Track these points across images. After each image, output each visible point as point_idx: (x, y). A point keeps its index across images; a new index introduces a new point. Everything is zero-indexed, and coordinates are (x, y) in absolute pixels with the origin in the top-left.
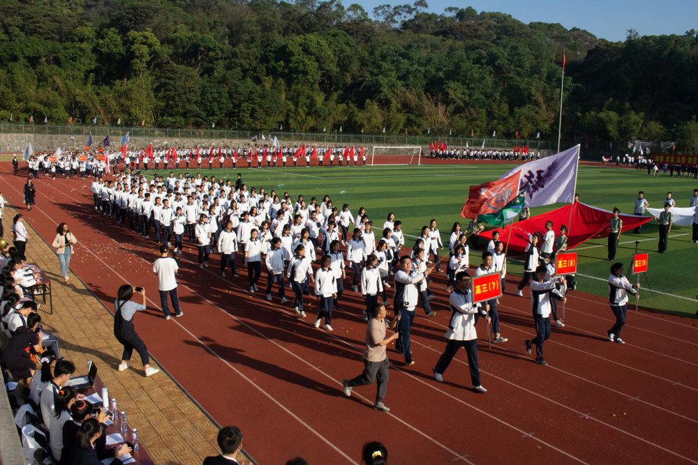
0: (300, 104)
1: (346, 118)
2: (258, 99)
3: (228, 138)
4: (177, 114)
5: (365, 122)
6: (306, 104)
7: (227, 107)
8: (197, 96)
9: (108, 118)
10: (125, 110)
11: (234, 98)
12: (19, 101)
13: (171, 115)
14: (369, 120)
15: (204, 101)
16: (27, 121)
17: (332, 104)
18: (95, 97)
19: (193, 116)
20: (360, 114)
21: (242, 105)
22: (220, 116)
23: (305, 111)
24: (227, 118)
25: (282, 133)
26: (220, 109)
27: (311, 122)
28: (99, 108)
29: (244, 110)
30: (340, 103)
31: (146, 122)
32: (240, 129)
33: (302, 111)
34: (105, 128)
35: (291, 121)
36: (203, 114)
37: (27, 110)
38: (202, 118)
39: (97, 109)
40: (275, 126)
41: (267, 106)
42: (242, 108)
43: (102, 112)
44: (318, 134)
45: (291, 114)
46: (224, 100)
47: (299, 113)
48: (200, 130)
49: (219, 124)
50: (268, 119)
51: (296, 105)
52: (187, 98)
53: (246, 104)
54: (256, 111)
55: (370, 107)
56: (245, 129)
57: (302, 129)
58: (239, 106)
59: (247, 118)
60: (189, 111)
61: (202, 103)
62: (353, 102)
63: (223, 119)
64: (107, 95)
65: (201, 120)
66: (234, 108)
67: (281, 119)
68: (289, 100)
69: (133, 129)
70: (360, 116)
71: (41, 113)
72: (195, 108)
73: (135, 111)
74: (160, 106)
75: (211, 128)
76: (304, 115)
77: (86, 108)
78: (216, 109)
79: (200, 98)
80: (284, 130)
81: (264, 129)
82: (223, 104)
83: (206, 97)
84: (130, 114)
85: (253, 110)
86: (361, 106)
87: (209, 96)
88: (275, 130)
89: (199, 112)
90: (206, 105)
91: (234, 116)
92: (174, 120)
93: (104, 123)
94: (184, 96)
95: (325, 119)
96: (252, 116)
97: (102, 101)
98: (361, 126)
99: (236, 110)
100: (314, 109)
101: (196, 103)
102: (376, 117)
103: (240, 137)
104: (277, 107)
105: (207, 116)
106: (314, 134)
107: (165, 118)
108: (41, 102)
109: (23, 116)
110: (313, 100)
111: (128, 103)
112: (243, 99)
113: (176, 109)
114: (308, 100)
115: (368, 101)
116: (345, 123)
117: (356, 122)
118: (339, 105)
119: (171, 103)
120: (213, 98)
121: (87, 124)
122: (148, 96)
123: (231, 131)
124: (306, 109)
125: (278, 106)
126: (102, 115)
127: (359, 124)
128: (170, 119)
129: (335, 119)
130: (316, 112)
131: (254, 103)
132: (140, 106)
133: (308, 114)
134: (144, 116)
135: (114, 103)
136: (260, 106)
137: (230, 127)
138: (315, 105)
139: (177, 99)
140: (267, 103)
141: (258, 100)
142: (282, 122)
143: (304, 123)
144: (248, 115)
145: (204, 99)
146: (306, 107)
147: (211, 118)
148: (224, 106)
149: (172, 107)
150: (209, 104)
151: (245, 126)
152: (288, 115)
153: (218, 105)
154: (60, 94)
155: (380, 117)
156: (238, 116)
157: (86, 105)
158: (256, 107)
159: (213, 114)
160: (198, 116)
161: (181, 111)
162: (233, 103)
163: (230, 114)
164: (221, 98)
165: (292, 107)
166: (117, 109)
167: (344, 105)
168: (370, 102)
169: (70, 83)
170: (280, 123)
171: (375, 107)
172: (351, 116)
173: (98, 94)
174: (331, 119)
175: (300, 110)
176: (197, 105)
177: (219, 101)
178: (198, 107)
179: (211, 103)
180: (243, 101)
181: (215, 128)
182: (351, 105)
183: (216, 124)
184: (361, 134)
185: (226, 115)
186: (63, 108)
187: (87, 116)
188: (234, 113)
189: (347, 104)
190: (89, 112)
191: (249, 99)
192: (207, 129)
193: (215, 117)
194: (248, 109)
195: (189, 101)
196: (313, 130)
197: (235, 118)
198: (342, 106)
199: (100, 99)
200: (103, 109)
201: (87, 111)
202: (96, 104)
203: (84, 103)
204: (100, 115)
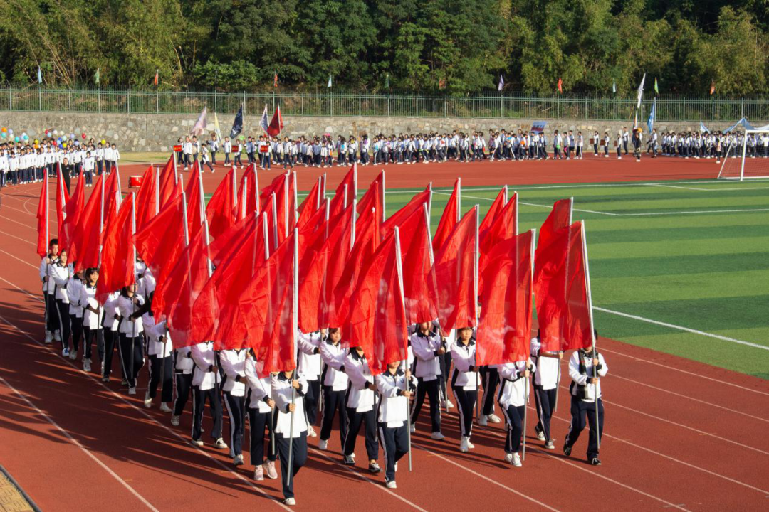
0: (549, 23)
1: (668, 57)
2: (442, 13)
3: (365, 114)
4: (239, 54)
5: (720, 67)
6: (563, 25)
7: (363, 35)
8: (287, 10)
9: (69, 67)
10: (113, 48)
11: (381, 13)
13: (226, 60)
14: (729, 61)
15: (305, 21)
17: (632, 21)
18: (38, 16)
19: (279, 60)
20: (706, 46)
21: (402, 30)
22: (346, 58)
23: (559, 40)
24: (365, 65)
25: (502, 99)
26: (347, 41)
27: (578, 69)
28: (47, 43)
29: (406, 44)
30: (652, 18)
31: (162, 77)
32: (396, 90)
33: (554, 42)
34: (63, 91)
35: (527, 68)
36: (305, 54)
38: (300, 65)
39: (42, 45)
40: (487, 81)
41: (465, 31)
42: (400, 38)
43: (55, 52)
44: (595, 101)
45: (524, 51)
46: (355, 19)
47: (547, 49)
48: (295, 96)
49: (345, 80)
50: (466, 62)
51: (539, 26)
52: (262, 15)
53: (411, 27)
54: (437, 44)
55: (731, 28)
56: (410, 91)
57: (553, 87)
58: (394, 31)
59: (413, 62)
60: (270, 47)
61: (299, 27)
62: (686, 15)
63: (353, 65)
64: (66, 11)
65: (298, 70)
66: (381, 37)
67: (501, 62)
68: (520, 14)
69: (129, 93)
70: (705, 51)
72: (283, 39)
73: (138, 51)
74: (196, 34)
75: (324, 89)
76: (559, 54)
77: (17, 43)
78: (336, 42)
79: (294, 15)
80: (506, 92)
81: (456, 90)
82: (352, 27)
83: (312, 14)
84: (123, 58)
85: (431, 42)
86: (709, 25)
87: (319, 9)
88: (487, 91)
89: (294, 49)
90: (310, 33)
91: (382, 58)
92: (232, 71)
93: (58, 81)
94: (254, 8)
95: (612, 61)
96: (425, 57)
97: (53, 27)
98: (710, 76)
99: (387, 44)
100: (584, 36)
101: (285, 26)
102: (749, 53)
103: (396, 110)
104: (491, 34)
105: (315, 58)
106: (586, 101)
107: (209, 65)
110: (580, 12)
111: (119, 29)
112: (402, 13)
113: (236, 44)
114: (570, 14)
115: (726, 10)
116: (664, 70)
117: (694, 68)
118: (649, 23)
119: (223, 27)
120: (329, 13)
121: (19, 84)
122: (167, 11)
123: (374, 96)
124: (565, 38)
125: (494, 30)
126: (55, 61)
127: (702, 72)
128: (223, 69)
129: (638, 60)
130: (589, 43)
131: (432, 25)
132: (146, 35)
133: (569, 50)
134: (158, 62)
135: (84, 30)
136: (448, 31)
137: (371, 86)
138: (587, 26)
139: (238, 17)
140: (465, 25)
141: (443, 16)
142: (502, 71)
143: (561, 72)
144: (417, 55)
145: (307, 16)
146: (565, 30)
147: (324, 64)
148: (356, 33)
149: (225, 38)
150: (318, 29)
151: (409, 82)
152: (517, 54)
153: (342, 30)
155: (758, 51)
156: (392, 57)
157: (17, 36)
158: (440, 35)
159: (329, 54)
160: (291, 59)
161: (250, 47)
162: (378, 26)
163: (371, 55)
164: (348, 13)
165: (529, 33)
166: (91, 44)
167: (663, 23)
168: (732, 14)
170: (496, 73)
171: (747, 25)
172: (682, 53)
174: (628, 61)
175: (550, 40)
176: (288, 33)
177: (344, 22)
178: (292, 36)
179: (323, 26)
180: (403, 20)
181: (333, 90)
182: (684, 23)
183: (337, 79)
184: (709, 96)
185: (361, 56)
187: (18, 65)
188: (382, 50)
189: (671, 20)
190: (24, 53)
191: (420, 15)
192: (312, 90)
193: (334, 62)
194: (417, 41)
195: (268, 23)
196: (582, 89)
197: (385, 64)
198: (659, 26)
199: (51, 20)
200: (57, 46)
201: (19, 50)
202: (41, 35)
203: (10, 32)
204: (49, 61)
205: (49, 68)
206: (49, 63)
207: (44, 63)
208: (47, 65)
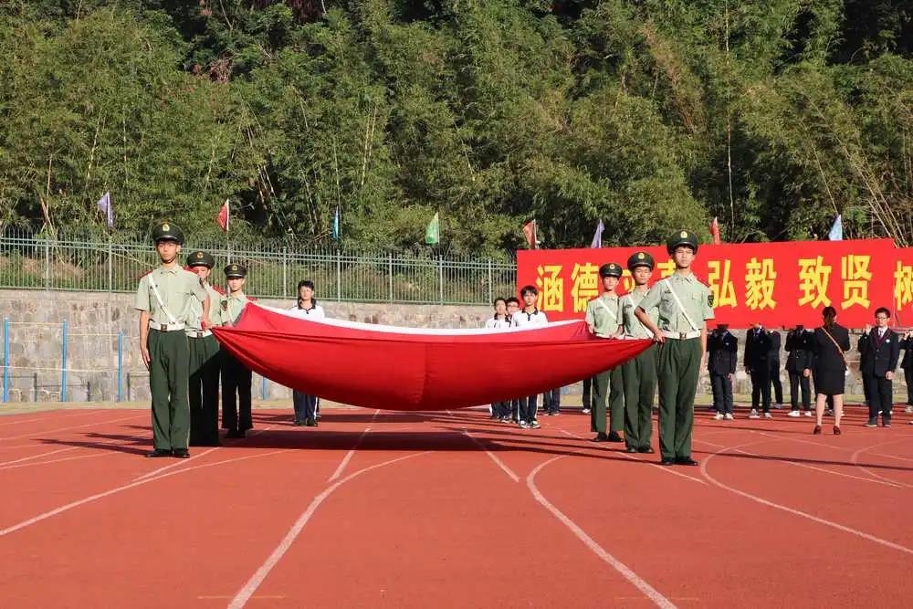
12: (486, 156)
16: (511, 244)
18: (840, 108)
28: (856, 163)
37: (516, 203)
39: (847, 174)
43: (875, 188)
71: (575, 206)
77: (793, 172)
97: (873, 132)
108: (579, 159)
109: (495, 227)
126: (873, 205)
154: (670, 115)
157: (795, 155)
169: (720, 61)
173: (855, 98)
186: (680, 179)
187: (796, 215)
190: (807, 191)
199: (868, 120)
200: (878, 172)
201: (799, 187)
202: (844, 150)
203: (782, 148)
204: (863, 204)
205: (862, 219)
206: (860, 209)
207: (850, 210)
208: (856, 214)
